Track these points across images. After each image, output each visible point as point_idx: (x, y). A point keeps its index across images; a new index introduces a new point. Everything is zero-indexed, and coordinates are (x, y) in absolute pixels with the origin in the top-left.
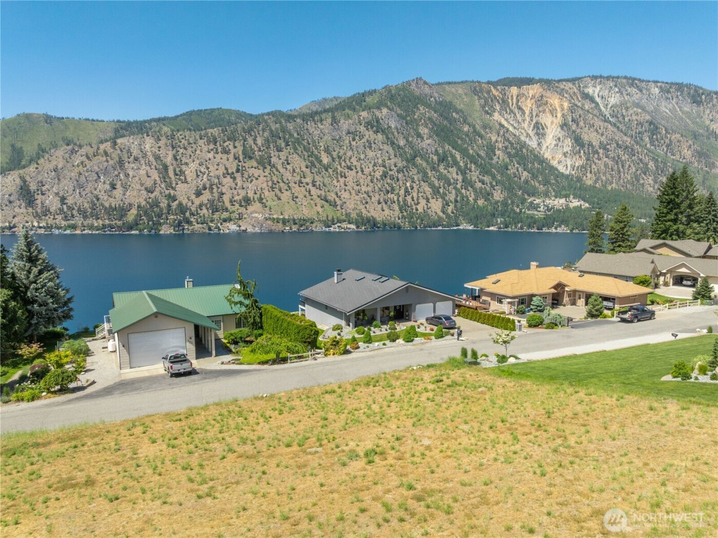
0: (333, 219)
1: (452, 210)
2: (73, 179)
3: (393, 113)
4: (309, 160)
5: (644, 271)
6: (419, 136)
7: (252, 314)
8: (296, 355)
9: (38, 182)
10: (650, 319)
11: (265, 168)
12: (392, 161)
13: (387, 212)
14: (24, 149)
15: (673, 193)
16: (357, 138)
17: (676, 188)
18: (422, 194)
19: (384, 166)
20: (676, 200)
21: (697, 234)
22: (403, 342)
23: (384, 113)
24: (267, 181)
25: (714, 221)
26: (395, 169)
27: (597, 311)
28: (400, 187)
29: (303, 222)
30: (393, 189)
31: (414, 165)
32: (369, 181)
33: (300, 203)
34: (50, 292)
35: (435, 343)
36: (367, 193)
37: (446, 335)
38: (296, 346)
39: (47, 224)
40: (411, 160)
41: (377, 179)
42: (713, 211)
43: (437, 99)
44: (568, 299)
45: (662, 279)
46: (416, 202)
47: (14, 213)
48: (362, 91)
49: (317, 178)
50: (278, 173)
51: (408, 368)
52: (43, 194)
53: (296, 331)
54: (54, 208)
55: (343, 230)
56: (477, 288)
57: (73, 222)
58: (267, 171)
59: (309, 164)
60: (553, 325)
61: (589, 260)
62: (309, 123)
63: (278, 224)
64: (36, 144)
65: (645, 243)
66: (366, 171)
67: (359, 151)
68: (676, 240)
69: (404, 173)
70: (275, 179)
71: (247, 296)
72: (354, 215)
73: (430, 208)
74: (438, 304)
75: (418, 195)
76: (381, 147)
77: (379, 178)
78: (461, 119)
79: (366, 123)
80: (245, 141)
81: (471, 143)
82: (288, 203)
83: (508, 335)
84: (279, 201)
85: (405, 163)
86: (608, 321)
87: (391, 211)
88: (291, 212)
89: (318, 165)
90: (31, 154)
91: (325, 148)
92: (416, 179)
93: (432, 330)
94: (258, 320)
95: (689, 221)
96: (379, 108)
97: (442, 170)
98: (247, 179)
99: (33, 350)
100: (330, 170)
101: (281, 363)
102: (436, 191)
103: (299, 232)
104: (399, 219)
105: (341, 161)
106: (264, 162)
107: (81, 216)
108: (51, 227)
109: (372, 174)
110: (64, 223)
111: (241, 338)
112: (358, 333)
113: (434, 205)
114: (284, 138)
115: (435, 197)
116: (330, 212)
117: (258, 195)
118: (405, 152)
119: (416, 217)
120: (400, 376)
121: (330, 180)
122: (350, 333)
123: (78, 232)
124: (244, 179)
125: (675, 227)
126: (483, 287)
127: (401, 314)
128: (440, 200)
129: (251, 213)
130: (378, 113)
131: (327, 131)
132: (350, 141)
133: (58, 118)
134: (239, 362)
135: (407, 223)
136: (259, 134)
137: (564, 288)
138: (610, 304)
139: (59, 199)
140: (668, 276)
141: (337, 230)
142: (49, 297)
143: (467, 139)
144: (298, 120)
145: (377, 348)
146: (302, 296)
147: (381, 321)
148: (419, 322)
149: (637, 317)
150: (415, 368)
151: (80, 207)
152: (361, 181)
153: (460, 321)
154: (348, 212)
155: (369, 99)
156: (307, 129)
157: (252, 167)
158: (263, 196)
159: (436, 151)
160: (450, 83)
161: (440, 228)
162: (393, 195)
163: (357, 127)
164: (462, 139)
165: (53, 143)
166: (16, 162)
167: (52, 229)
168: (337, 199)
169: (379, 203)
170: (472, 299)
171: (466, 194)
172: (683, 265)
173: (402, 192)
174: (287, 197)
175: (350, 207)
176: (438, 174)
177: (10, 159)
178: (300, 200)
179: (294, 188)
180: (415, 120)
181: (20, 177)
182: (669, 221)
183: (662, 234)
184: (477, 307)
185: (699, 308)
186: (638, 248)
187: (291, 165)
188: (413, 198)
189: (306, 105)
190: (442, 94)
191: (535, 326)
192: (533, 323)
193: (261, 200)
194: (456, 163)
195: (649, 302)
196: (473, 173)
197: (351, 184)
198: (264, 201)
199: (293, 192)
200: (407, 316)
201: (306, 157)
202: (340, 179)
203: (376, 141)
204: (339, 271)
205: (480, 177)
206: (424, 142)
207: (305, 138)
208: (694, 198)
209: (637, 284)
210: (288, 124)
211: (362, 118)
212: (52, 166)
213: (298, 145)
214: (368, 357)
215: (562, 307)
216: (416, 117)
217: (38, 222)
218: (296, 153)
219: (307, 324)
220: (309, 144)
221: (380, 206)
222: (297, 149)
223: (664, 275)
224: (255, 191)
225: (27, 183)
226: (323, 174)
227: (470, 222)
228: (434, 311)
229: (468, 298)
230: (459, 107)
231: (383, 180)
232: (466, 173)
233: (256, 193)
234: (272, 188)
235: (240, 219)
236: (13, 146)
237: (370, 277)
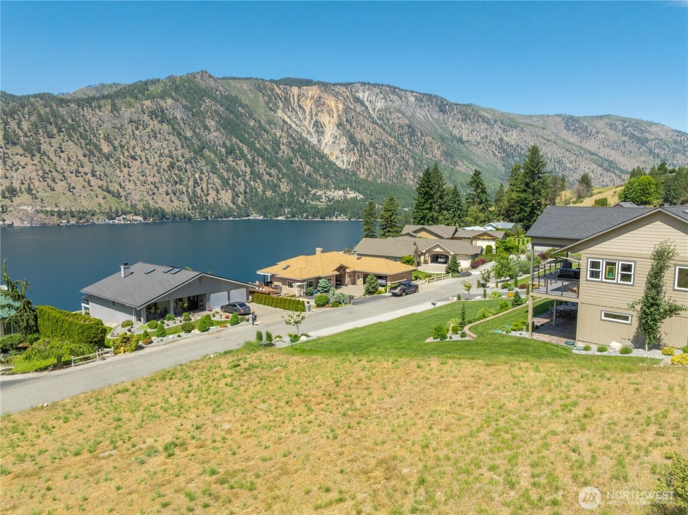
0: (117, 210)
1: (242, 201)
3: (179, 104)
4: (87, 148)
5: (409, 252)
6: (206, 128)
7: (25, 317)
8: (81, 357)
10: (415, 292)
11: (35, 155)
12: (180, 152)
13: (176, 203)
15: (428, 186)
16: (141, 127)
17: (430, 182)
18: (212, 185)
19: (171, 157)
20: (431, 191)
21: (447, 219)
22: (199, 332)
23: (168, 104)
24: (37, 170)
25: (458, 209)
26: (183, 160)
27: (373, 288)
28: (189, 179)
29: (82, 214)
30: (181, 181)
31: (202, 156)
32: (156, 171)
33: (78, 194)
35: (231, 330)
36: (154, 184)
37: (241, 321)
38: (80, 347)
40: (199, 152)
41: (164, 170)
42: (458, 200)
43: (223, 92)
44: (349, 279)
45: (422, 258)
46: (206, 193)
48: (144, 79)
49: (97, 168)
50: (50, 161)
51: (205, 357)
53: (80, 331)
55: (129, 222)
56: (269, 275)
58: (37, 159)
59: (87, 152)
60: (338, 303)
61: (365, 244)
62: (85, 109)
63: (52, 217)
65: (409, 228)
66: (152, 161)
67: (144, 140)
68: (432, 225)
69: (192, 164)
70: (46, 168)
71: (18, 298)
72: (140, 207)
73: (220, 199)
74: (232, 292)
75: (207, 186)
76: (167, 138)
77: (166, 168)
78: (247, 114)
79: (149, 112)
80: (6, 125)
81: (258, 137)
82: (64, 194)
83: (299, 316)
84: (53, 192)
85: (192, 154)
86: (382, 296)
87: (180, 202)
88: (68, 204)
89: (97, 154)
91: (105, 136)
92: (205, 171)
93: (227, 317)
94: (32, 323)
95: (441, 209)
96: (163, 98)
97: (230, 163)
98: (11, 167)
100: (111, 160)
101: (63, 368)
102: (225, 183)
103: (78, 225)
104: (189, 210)
105: (124, 151)
106: (32, 149)
109: (159, 164)
111: (12, 345)
112: (150, 327)
113: (224, 196)
114: (56, 124)
115: (224, 188)
116: (114, 204)
117: (26, 186)
118: (192, 144)
119: (206, 208)
120: (197, 366)
121: (112, 170)
122: (142, 328)
124: (7, 167)
125: (431, 214)
126: (274, 273)
127: (196, 304)
128: (230, 191)
129: (18, 206)
130: (162, 103)
131: (106, 119)
132: (133, 130)
134: (10, 372)
135: (197, 214)
136: (25, 118)
137: (345, 270)
138: (383, 282)
140: (427, 255)
141: (123, 222)
143: (253, 133)
144: (72, 105)
145: (171, 340)
146: (84, 294)
147: (175, 314)
148: (214, 311)
149: (405, 291)
150: (212, 356)
152: (147, 171)
153: (254, 307)
154: (133, 203)
155: (152, 89)
156: (83, 115)
157: (17, 154)
158: (32, 187)
159: (224, 143)
160: (234, 79)
161: (231, 218)
162: (181, 187)
163: (140, 115)
164: (249, 133)
168: (121, 190)
169: (167, 194)
170: (265, 285)
171: (255, 185)
172: (437, 246)
173: (191, 183)
174: (63, 188)
175: (136, 198)
176: (226, 166)
178: (78, 191)
179: (71, 178)
180: (202, 112)
182: (426, 209)
183: (421, 220)
184: (269, 292)
185: (450, 280)
186: (403, 233)
187: (66, 153)
188: (202, 189)
189: (81, 90)
190: (227, 88)
191: (323, 306)
192: (321, 303)
193: (29, 190)
194: (243, 156)
195: (413, 278)
196: (261, 166)
197: (135, 175)
198: (34, 192)
199: (69, 182)
200: (201, 306)
201: (83, 145)
202: (123, 169)
203: (162, 131)
204: (126, 264)
205: (268, 169)
206: (211, 135)
207: (82, 124)
208: (444, 190)
209: (404, 263)
210: (60, 109)
211: (145, 107)
213: (74, 131)
214: (163, 351)
215: (344, 287)
216: (202, 109)
218: (71, 140)
219: (92, 323)
220: (86, 131)
221: (169, 196)
222: (72, 136)
223: (424, 254)
224: (22, 180)
226: (103, 163)
227: (260, 212)
228: (229, 299)
229: (261, 284)
230: (244, 103)
231: (170, 171)
232: (253, 166)
233: (23, 183)
234: (43, 177)
235: (4, 212)
237: (160, 269)
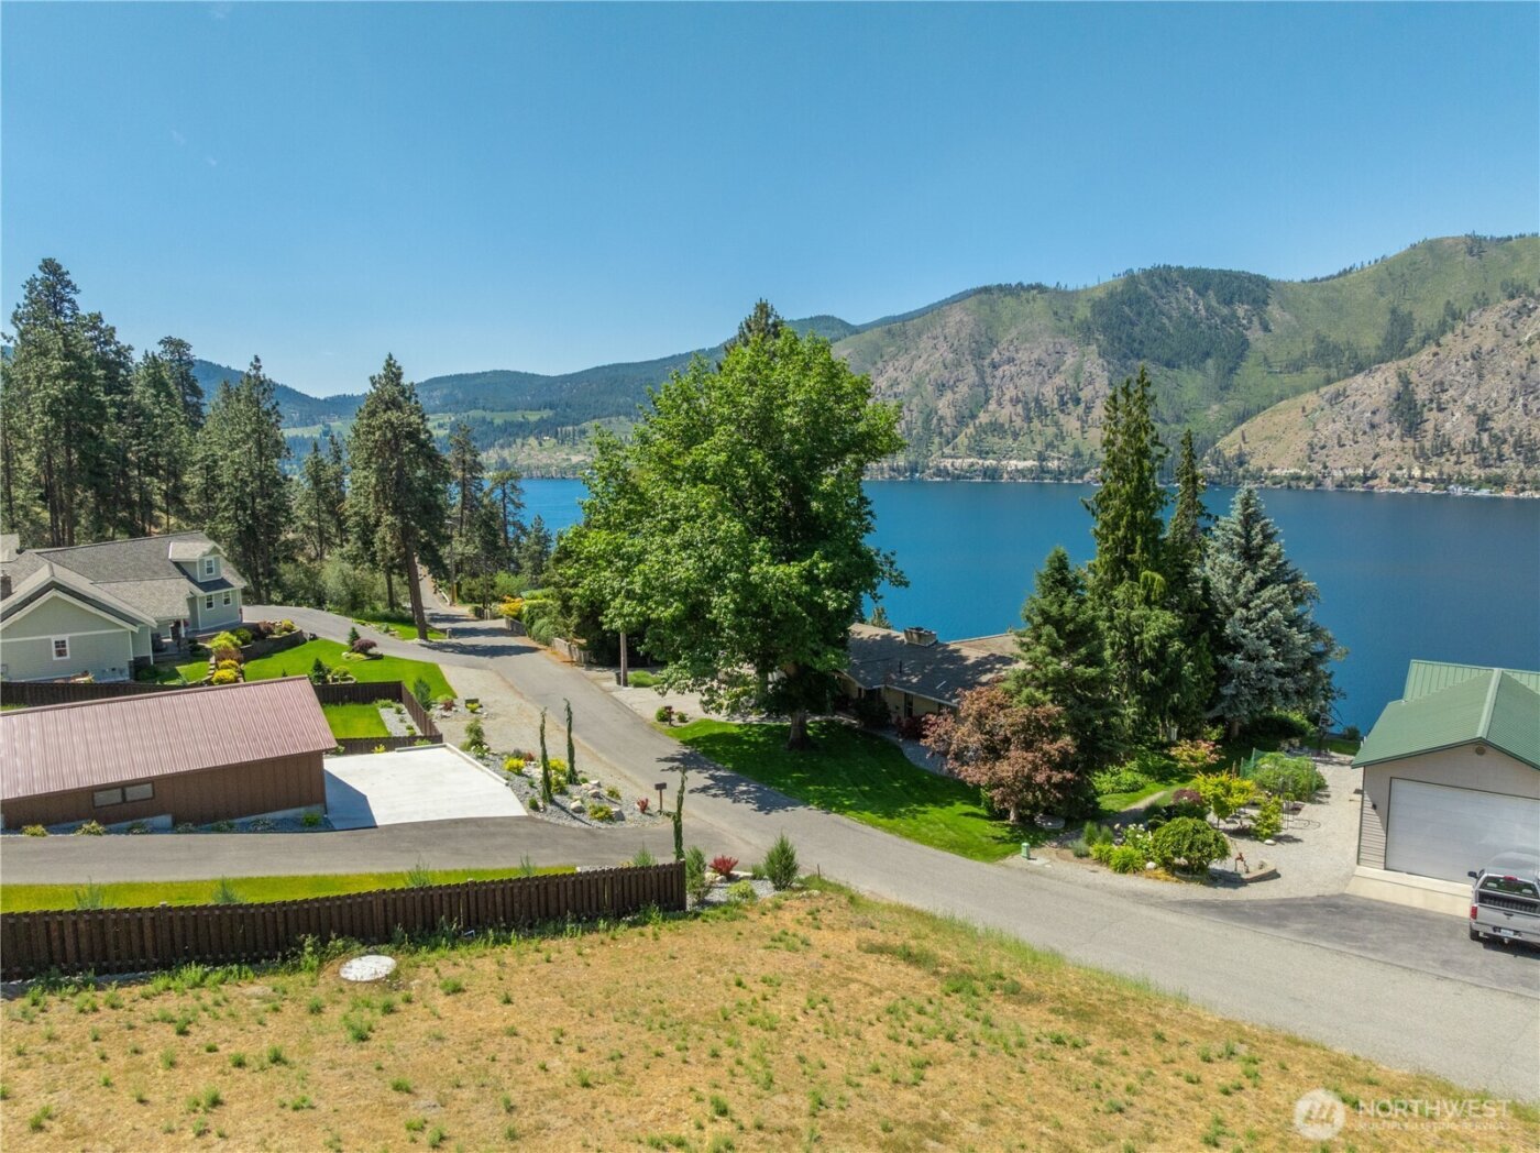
2: (1513, 375)
9: (1434, 384)
14: (1414, 316)
34: (1274, 631)
39: (1441, 473)
47: (1377, 450)
52: (1441, 410)
54: (1461, 439)
57: (1499, 471)
64: (1441, 303)
90: (1429, 325)
99: (1198, 754)
107: (1521, 458)
108: (1449, 481)
110: (1477, 472)
123: (1507, 494)
133: (1499, 240)
139: (1474, 419)
142: (1267, 642)
151: (1520, 436)
165: (1480, 296)
166: (1396, 343)
167: (1450, 483)
177: (1385, 340)
181: (1400, 376)
212: (1468, 348)
217: (1423, 469)
225: (1411, 387)
236: (1393, 312)
